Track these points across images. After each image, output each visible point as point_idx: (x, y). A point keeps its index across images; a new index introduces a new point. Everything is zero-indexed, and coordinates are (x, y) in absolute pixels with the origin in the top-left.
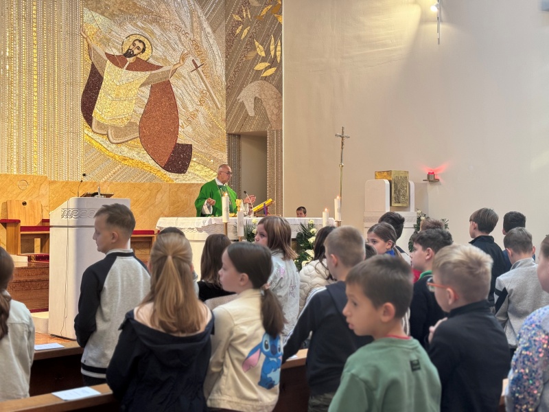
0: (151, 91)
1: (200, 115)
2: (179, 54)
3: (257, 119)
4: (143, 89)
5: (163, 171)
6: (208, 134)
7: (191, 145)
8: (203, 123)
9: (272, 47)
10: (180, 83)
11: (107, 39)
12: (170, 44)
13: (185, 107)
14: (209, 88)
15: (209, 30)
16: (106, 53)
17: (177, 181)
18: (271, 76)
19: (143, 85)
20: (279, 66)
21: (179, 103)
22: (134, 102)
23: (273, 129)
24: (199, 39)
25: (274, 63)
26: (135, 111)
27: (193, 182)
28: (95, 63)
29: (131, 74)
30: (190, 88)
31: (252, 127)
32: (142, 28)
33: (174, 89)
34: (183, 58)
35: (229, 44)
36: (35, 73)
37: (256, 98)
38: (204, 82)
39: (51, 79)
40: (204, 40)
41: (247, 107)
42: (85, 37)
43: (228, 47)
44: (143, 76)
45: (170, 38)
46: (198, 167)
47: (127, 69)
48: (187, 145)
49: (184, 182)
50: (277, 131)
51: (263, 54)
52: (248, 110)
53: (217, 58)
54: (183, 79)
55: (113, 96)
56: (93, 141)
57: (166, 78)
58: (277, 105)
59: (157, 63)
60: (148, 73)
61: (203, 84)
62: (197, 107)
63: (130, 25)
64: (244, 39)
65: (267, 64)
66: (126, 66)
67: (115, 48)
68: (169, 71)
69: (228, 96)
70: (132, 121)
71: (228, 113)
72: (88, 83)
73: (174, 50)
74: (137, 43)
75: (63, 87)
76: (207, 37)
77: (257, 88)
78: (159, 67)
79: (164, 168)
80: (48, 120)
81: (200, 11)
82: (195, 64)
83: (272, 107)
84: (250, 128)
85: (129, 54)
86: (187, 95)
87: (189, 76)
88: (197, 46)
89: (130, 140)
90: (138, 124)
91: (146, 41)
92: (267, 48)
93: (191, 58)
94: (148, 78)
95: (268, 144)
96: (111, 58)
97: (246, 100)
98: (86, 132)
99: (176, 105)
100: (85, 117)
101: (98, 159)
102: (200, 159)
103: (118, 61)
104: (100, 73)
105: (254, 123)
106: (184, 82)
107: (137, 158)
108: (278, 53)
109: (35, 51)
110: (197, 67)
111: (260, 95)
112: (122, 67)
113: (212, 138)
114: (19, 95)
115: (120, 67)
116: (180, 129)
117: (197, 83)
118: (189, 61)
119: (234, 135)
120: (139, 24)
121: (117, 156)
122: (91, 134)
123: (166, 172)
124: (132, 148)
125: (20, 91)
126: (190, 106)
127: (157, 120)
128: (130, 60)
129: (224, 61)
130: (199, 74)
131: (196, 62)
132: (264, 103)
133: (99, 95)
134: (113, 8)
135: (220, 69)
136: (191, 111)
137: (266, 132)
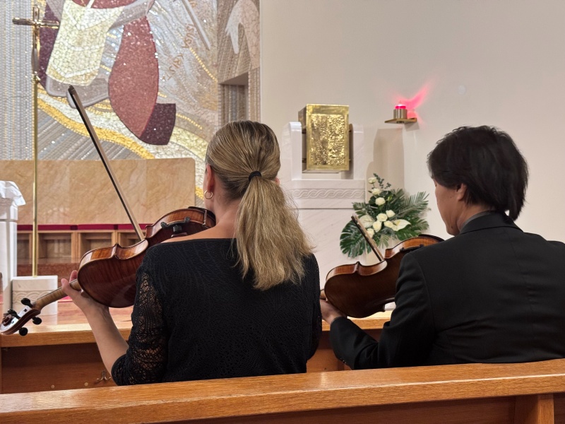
0: (123, 34)
1: (186, 62)
3: (240, 55)
4: (114, 32)
5: (140, 143)
6: (195, 86)
7: (174, 105)
8: (189, 72)
10: (160, 19)
14: (197, 21)
17: (158, 157)
19: (113, 27)
21: (159, 47)
23: (253, 68)
26: (102, 63)
28: (50, 4)
31: (237, 70)
33: (153, 28)
37: (239, 25)
41: (233, 41)
47: (92, 7)
48: (170, 105)
50: (256, 71)
52: (234, 45)
54: (164, 13)
57: (141, 14)
60: (120, 10)
62: (182, 51)
66: (91, 3)
68: (146, 3)
69: (219, 28)
70: (99, 77)
71: (219, 55)
77: (240, 9)
78: (132, 0)
79: (140, 138)
83: (252, 35)
84: (235, 72)
87: (172, 7)
89: (97, 103)
90: (107, 80)
95: (249, 92)
97: (232, 31)
101: (55, 131)
102: (186, 123)
104: (57, 15)
105: (239, 63)
106: (165, 17)
107: (106, 126)
111: (243, 20)
112: (85, 5)
115: (83, 6)
116: (160, 84)
117: (181, 15)
122: (44, 98)
124: (99, 114)
126: (173, 50)
132: (246, 31)
136: (174, 56)
137: (247, 74)
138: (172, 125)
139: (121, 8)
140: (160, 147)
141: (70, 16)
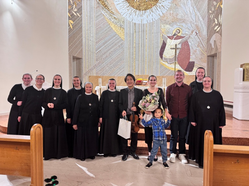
0: (181, 46)
1: (198, 52)
3: (214, 48)
6: (200, 57)
7: (194, 62)
9: (219, 19)
10: (191, 41)
11: (168, 32)
12: (188, 28)
13: (192, 48)
14: (201, 40)
15: (201, 19)
16: (167, 36)
18: (219, 30)
19: (179, 44)
24: (198, 24)
25: (220, 25)
28: (164, 40)
32: (179, 25)
34: (192, 32)
35: (208, 22)
37: (214, 41)
38: (199, 39)
40: (200, 24)
42: (161, 32)
43: (208, 24)
44: (179, 41)
45: (188, 26)
47: (174, 40)
50: (220, 52)
51: (217, 23)
52: (212, 46)
53: (204, 29)
54: (192, 39)
57: (186, 40)
62: (197, 48)
63: (175, 26)
64: (212, 19)
65: (218, 26)
67: (170, 34)
68: (188, 37)
69: (208, 41)
71: (207, 49)
72: (162, 46)
73: (189, 30)
74: (178, 31)
76: (201, 22)
77: (215, 36)
79: (185, 70)
81: (198, 14)
83: (219, 43)
84: (213, 53)
85: (174, 35)
87: (194, 38)
88: (197, 26)
90: (177, 57)
91: (180, 29)
93: (195, 31)
95: (217, 58)
96: (169, 37)
97: (212, 42)
98: (161, 61)
100: (160, 57)
101: (164, 69)
102: (197, 66)
105: (214, 51)
107: (177, 68)
108: (221, 21)
110: (197, 34)
111: (216, 39)
112: (172, 39)
113: (202, 58)
117: (197, 39)
119: (211, 56)
120: (178, 24)
121: (170, 68)
128: (175, 37)
130: (198, 36)
131: (197, 32)
132: (217, 42)
133: (165, 50)
134: (170, 22)
135: (205, 32)
136: (194, 50)
137: (217, 53)
138: (194, 67)
139: (181, 39)
140: (190, 72)
141: (169, 42)
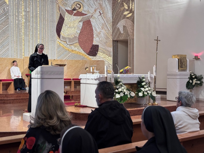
0: (83, 24)
1: (102, 33)
2: (94, 9)
3: (124, 34)
4: (80, 23)
5: (88, 55)
6: (105, 40)
7: (98, 45)
8: (103, 36)
9: (131, 5)
10: (94, 20)
11: (66, 4)
12: (90, 5)
13: (96, 30)
14: (106, 22)
16: (66, 9)
17: (93, 59)
18: (130, 17)
19: (80, 22)
20: (133, 13)
21: (94, 28)
22: (76, 28)
23: (131, 38)
24: (102, 3)
25: (131, 11)
26: (76, 32)
27: (99, 60)
28: (61, 13)
29: (75, 17)
30: (98, 22)
31: (122, 38)
33: (92, 23)
34: (95, 11)
35: (113, 4)
36: (38, 17)
37: (124, 26)
38: (103, 20)
39: (45, 20)
40: (104, 3)
41: (120, 29)
42: (58, 3)
43: (113, 6)
44: (80, 18)
45: (90, 3)
46: (101, 54)
48: (97, 45)
49: (96, 60)
50: (132, 39)
51: (127, 8)
52: (121, 31)
53: (109, 10)
54: (95, 19)
55: (68, 26)
56: (61, 44)
57: (89, 19)
58: (132, 29)
59: (85, 13)
60: (82, 17)
61: (103, 21)
62: (101, 30)
64: (119, 2)
65: (128, 12)
66: (73, 14)
67: (69, 7)
68: (90, 16)
69: (113, 25)
70: (76, 36)
71: (113, 32)
72: (59, 21)
73: (92, 7)
74: (77, 5)
75: (49, 23)
76: (105, 2)
77: (124, 22)
78: (86, 14)
79: (88, 54)
80: (44, 36)
82: (100, 13)
83: (130, 30)
84: (121, 38)
85: (74, 9)
86: (97, 25)
87: (98, 18)
88: (101, 5)
89: (75, 43)
90: (78, 37)
91: (81, 4)
92: (129, 5)
93: (99, 10)
94: (82, 19)
95: (128, 44)
96: (67, 11)
97: (120, 27)
98: (58, 40)
99: (92, 29)
100: (57, 35)
101: (63, 51)
102: (102, 50)
103: (70, 12)
104: (63, 17)
105: (123, 36)
106: (96, 20)
107: (78, 50)
108: (133, 7)
109: (38, 9)
111: (126, 25)
112: (72, 15)
113: (106, 42)
114: (33, 26)
115: (71, 15)
116: (94, 39)
117: (101, 20)
118: (98, 12)
119: (115, 41)
121: (70, 50)
122: (60, 41)
123: (88, 56)
124: (75, 47)
125: (33, 25)
126: (98, 30)
127: (85, 36)
128: (75, 12)
129: (112, 12)
130: (102, 17)
131: (100, 12)
132: (127, 28)
133: (63, 26)
135: (110, 14)
136: (98, 31)
137: (127, 40)
138: (97, 51)
